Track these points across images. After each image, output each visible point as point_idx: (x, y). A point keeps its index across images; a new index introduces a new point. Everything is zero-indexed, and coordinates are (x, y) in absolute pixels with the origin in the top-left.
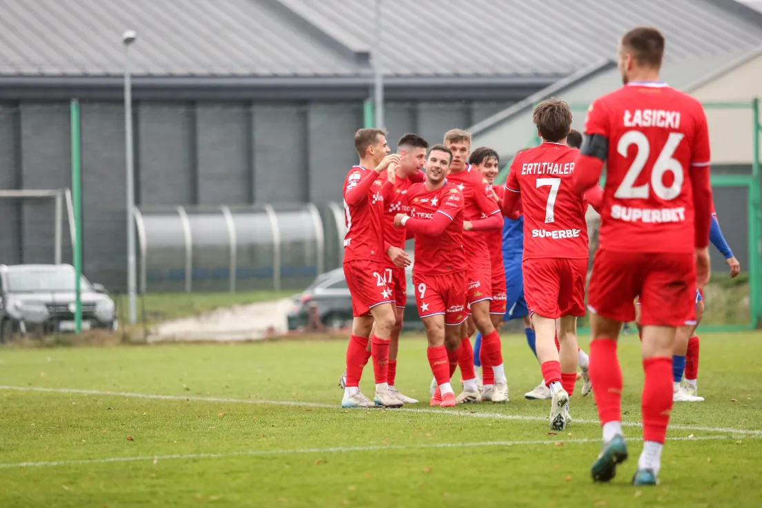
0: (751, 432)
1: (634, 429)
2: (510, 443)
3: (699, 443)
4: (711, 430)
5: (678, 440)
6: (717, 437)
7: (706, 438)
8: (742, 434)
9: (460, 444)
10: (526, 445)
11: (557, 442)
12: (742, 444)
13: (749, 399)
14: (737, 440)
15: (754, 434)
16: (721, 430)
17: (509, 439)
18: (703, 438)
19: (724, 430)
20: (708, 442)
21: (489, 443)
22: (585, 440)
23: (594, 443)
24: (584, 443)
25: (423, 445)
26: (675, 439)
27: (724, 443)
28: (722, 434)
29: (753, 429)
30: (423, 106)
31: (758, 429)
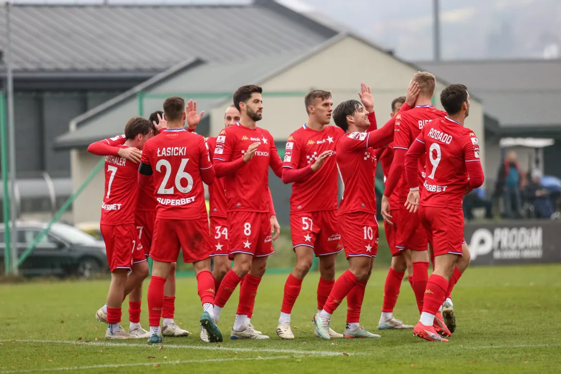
0: (308, 352)
1: (217, 352)
2: (116, 366)
3: (268, 362)
4: (278, 351)
5: (252, 360)
6: (282, 357)
7: (273, 358)
8: (301, 354)
9: (76, 368)
10: (130, 367)
11: (155, 364)
12: (302, 362)
13: (309, 326)
14: (298, 358)
15: (311, 354)
16: (285, 351)
17: (116, 363)
18: (271, 358)
19: (288, 351)
20: (275, 361)
21: (100, 366)
22: (178, 362)
23: (184, 364)
24: (177, 364)
25: (46, 369)
26: (249, 359)
27: (287, 361)
28: (286, 354)
29: (310, 350)
30: (47, 95)
31: (314, 350)
